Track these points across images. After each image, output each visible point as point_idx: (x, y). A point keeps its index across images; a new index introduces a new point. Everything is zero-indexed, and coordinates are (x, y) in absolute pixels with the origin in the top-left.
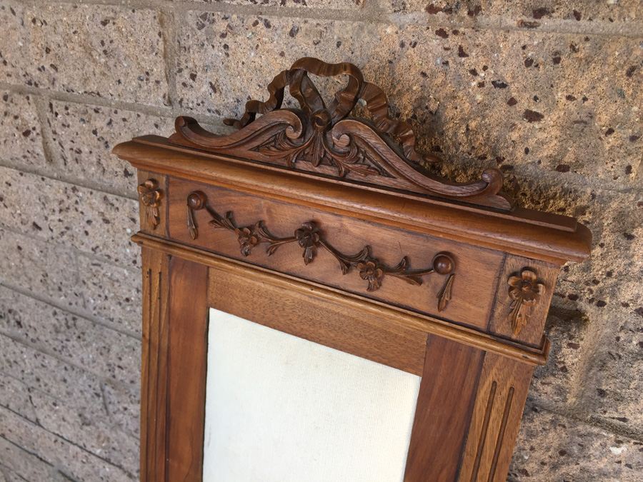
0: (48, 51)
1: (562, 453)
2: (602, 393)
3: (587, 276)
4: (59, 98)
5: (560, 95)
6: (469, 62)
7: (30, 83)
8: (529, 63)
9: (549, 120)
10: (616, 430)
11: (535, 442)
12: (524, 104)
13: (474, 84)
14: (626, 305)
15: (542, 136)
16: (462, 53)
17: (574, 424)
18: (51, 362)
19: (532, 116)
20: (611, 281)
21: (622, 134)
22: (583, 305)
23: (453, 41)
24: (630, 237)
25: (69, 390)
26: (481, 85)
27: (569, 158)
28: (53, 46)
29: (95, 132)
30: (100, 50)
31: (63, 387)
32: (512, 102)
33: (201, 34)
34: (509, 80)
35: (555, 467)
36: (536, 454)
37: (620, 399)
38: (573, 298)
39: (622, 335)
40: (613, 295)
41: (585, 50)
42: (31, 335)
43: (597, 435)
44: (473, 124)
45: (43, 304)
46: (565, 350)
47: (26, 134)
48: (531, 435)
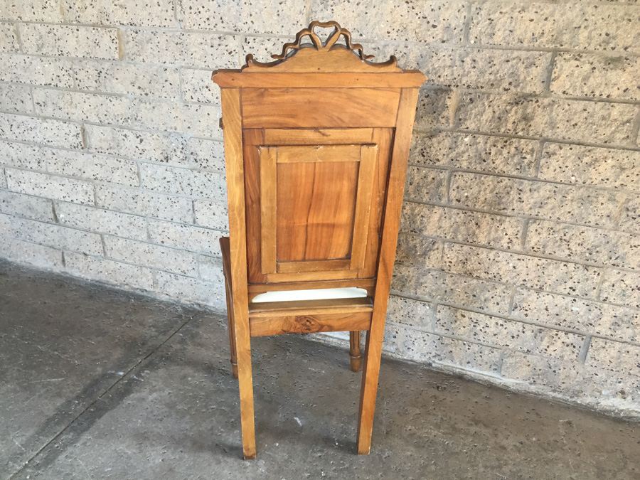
0: (251, 15)
1: (450, 149)
2: (460, 120)
3: (453, 77)
4: (250, 35)
5: (441, 19)
6: (415, 11)
7: (236, 30)
8: (432, 10)
9: (439, 27)
10: (465, 132)
11: (441, 146)
12: (432, 23)
13: (417, 18)
14: (464, 85)
15: (437, 32)
16: (413, 9)
17: (452, 134)
18: (215, 177)
19: (434, 26)
20: (459, 77)
21: (458, 29)
22: (452, 88)
23: (410, 5)
24: (463, 61)
25: (223, 193)
26: (419, 18)
27: (445, 39)
28: (253, 14)
29: (266, 49)
30: (276, 14)
31: (219, 191)
32: (428, 22)
33: (322, 6)
34: (427, 16)
35: (448, 155)
36: (442, 151)
37: (466, 120)
38: (449, 86)
39: (464, 97)
40: (460, 82)
41: (447, 5)
42: (204, 164)
43: (460, 135)
44: (417, 31)
45: (217, 143)
46: (447, 100)
47: (230, 53)
48: (439, 143)
